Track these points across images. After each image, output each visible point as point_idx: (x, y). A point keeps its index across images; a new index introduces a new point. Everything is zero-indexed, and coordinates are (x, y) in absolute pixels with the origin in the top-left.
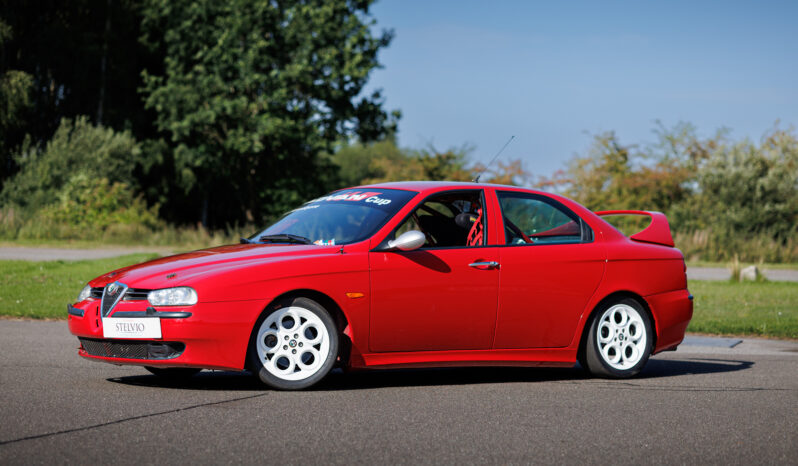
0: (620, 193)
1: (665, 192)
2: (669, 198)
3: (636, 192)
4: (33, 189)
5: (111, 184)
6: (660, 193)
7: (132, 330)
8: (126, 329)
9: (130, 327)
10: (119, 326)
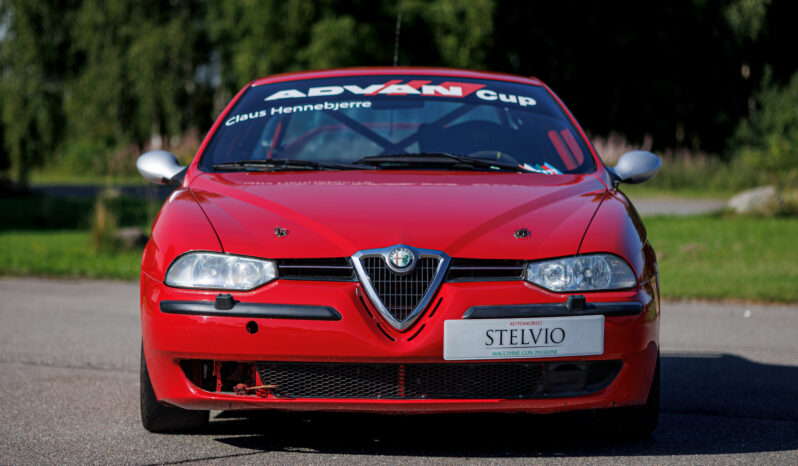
7: (532, 343)
8: (517, 340)
9: (528, 337)
10: (496, 336)
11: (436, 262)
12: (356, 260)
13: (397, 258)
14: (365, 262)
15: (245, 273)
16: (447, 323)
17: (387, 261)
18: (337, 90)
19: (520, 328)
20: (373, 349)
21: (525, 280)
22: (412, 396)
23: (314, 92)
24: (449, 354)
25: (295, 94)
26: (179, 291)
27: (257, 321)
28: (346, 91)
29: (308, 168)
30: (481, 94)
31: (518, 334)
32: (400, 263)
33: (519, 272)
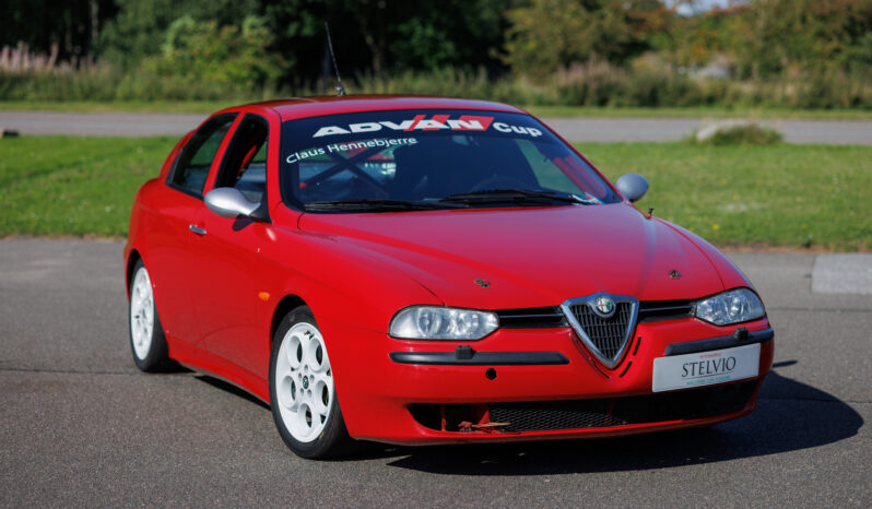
0: (804, 20)
1: (859, 18)
2: (862, 24)
3: (823, 18)
4: (133, 32)
5: (220, 26)
6: (852, 19)
7: (714, 373)
8: (704, 371)
9: (712, 367)
10: (689, 368)
11: (629, 305)
12: (566, 309)
13: (602, 304)
14: (573, 309)
15: (462, 325)
16: (657, 361)
17: (594, 308)
18: (375, 127)
19: (711, 359)
20: (593, 386)
21: (695, 316)
22: (616, 423)
23: (356, 128)
24: (657, 387)
25: (337, 130)
26: (403, 342)
27: (495, 368)
28: (384, 127)
29: (402, 207)
30: (497, 126)
31: (704, 365)
32: (605, 310)
33: (689, 309)
